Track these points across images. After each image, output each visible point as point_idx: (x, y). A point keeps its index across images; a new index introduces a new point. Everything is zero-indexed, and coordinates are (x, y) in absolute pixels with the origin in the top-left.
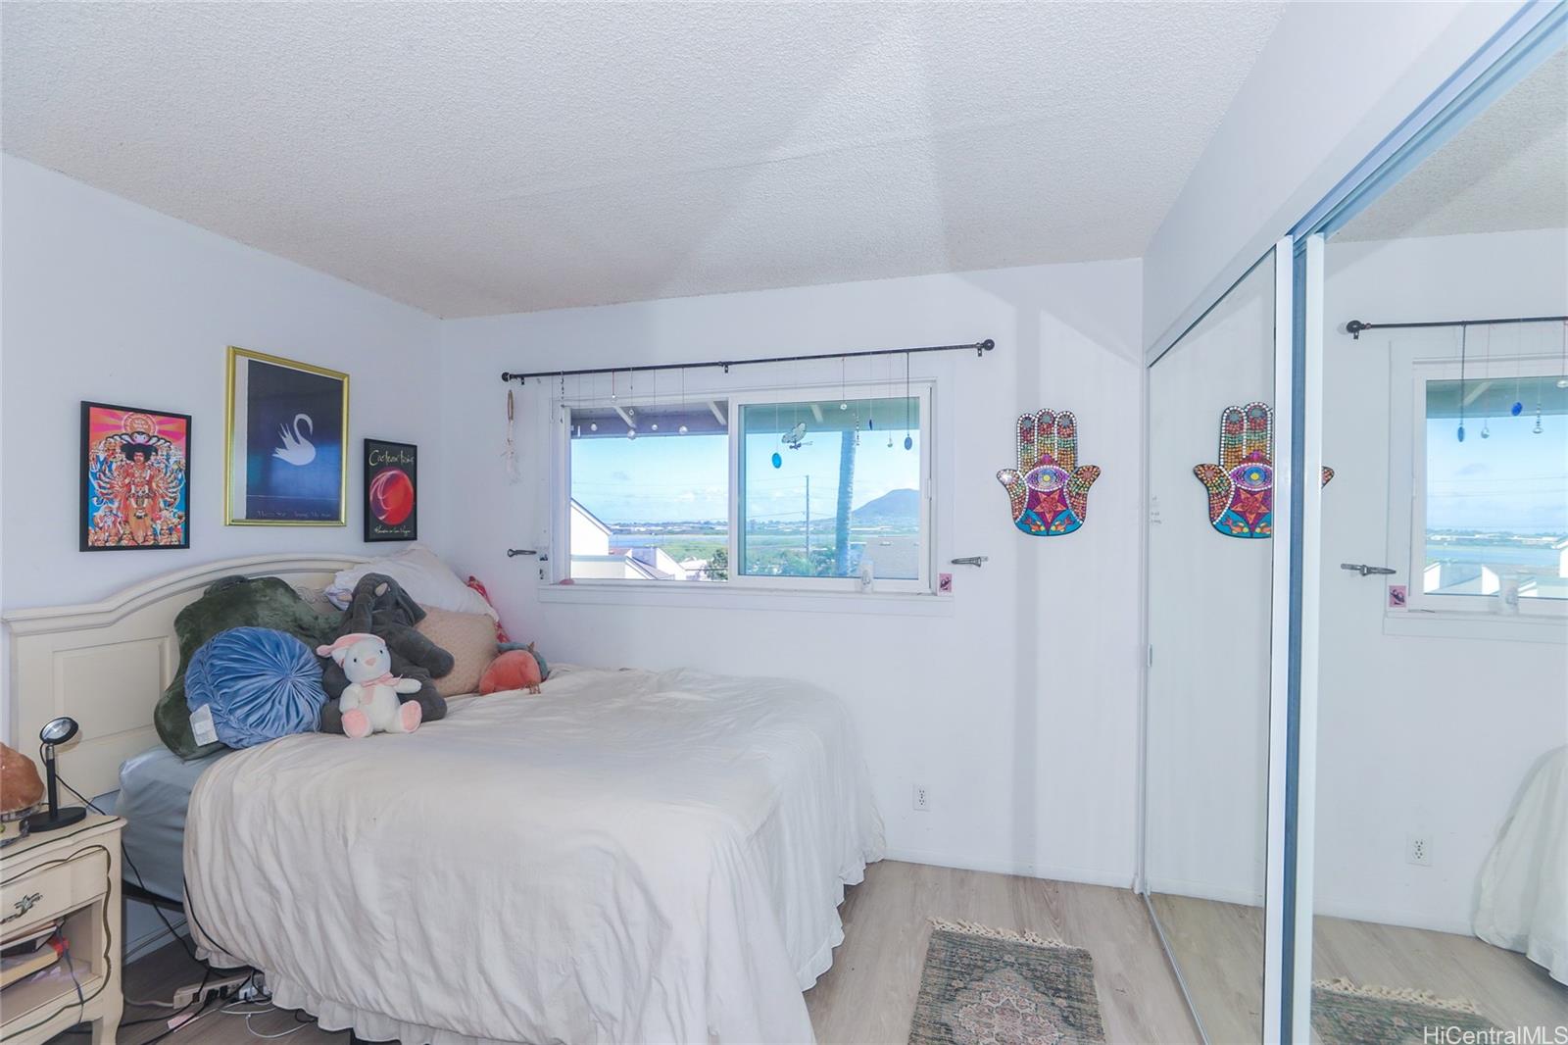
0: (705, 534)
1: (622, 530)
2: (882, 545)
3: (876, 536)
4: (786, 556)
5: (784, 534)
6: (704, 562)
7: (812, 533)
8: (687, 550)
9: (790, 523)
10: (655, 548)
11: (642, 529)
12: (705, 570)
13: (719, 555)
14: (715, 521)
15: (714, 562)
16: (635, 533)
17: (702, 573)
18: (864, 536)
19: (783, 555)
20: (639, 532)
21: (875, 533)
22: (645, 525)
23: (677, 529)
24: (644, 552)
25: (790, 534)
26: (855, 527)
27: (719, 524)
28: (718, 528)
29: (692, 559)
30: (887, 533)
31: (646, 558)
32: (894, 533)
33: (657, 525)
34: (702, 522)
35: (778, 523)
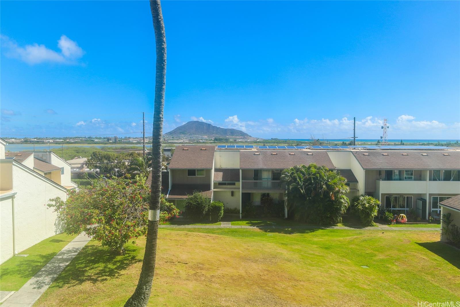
0: (88, 144)
1: (38, 142)
2: (184, 150)
3: (181, 145)
4: (132, 155)
5: (133, 143)
6: (85, 159)
7: (147, 143)
8: (77, 153)
9: (136, 138)
10: (50, 152)
11: (51, 141)
12: (86, 165)
13: (94, 156)
14: (94, 137)
15: (91, 160)
16: (47, 143)
17: (84, 166)
18: (175, 144)
19: (132, 154)
20: (49, 142)
21: (180, 143)
22: (53, 138)
23: (72, 141)
24: (43, 155)
25: (136, 143)
26: (170, 140)
27: (97, 138)
28: (96, 140)
29: (80, 158)
30: (186, 143)
31: (44, 158)
32: (190, 143)
33: (60, 139)
34: (87, 137)
35: (129, 138)
